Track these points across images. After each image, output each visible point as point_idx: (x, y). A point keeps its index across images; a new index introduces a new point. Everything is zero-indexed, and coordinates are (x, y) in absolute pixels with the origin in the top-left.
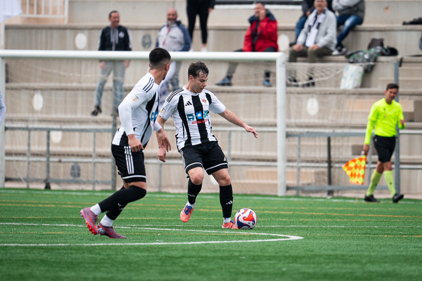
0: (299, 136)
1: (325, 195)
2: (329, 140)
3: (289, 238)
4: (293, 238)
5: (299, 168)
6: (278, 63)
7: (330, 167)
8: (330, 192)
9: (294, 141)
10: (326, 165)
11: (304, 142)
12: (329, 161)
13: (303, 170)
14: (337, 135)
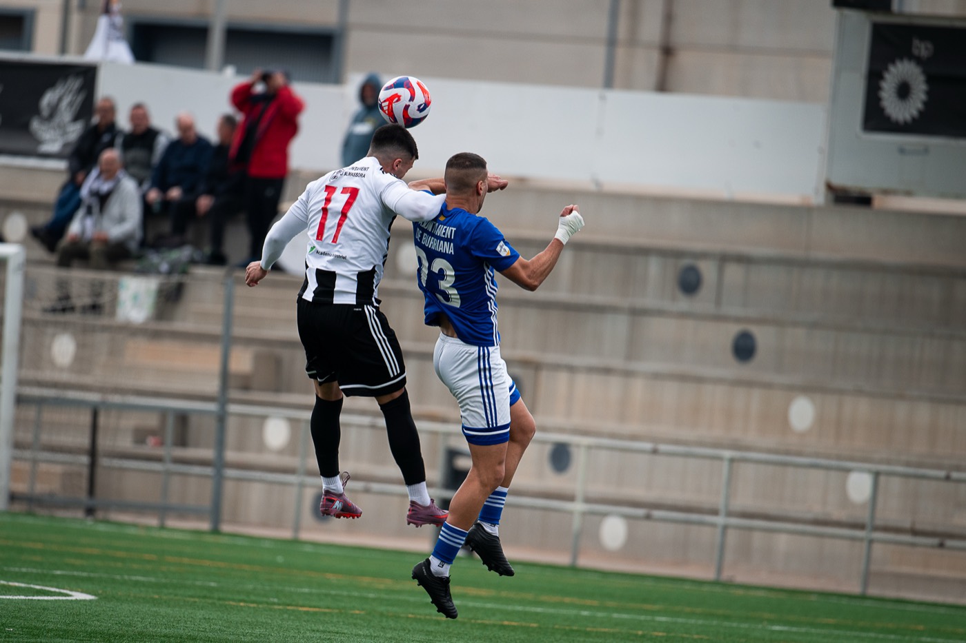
0: (40, 402)
1: (80, 514)
2: (95, 415)
3: (71, 596)
4: (78, 596)
5: (35, 462)
6: (12, 266)
7: (93, 465)
8: (90, 511)
9: (31, 413)
10: (85, 459)
11: (49, 415)
12: (93, 452)
13: (43, 467)
14: (109, 407)
